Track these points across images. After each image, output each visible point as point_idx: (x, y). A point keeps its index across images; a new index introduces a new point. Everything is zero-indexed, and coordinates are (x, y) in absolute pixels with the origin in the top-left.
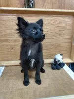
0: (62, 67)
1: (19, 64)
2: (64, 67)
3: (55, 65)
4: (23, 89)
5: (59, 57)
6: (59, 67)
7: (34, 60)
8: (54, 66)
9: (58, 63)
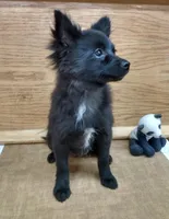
0: (158, 150)
1: (41, 140)
2: (163, 150)
3: (138, 142)
4: (52, 209)
5: (151, 123)
6: (149, 148)
7: (92, 130)
8: (137, 146)
9: (149, 138)
